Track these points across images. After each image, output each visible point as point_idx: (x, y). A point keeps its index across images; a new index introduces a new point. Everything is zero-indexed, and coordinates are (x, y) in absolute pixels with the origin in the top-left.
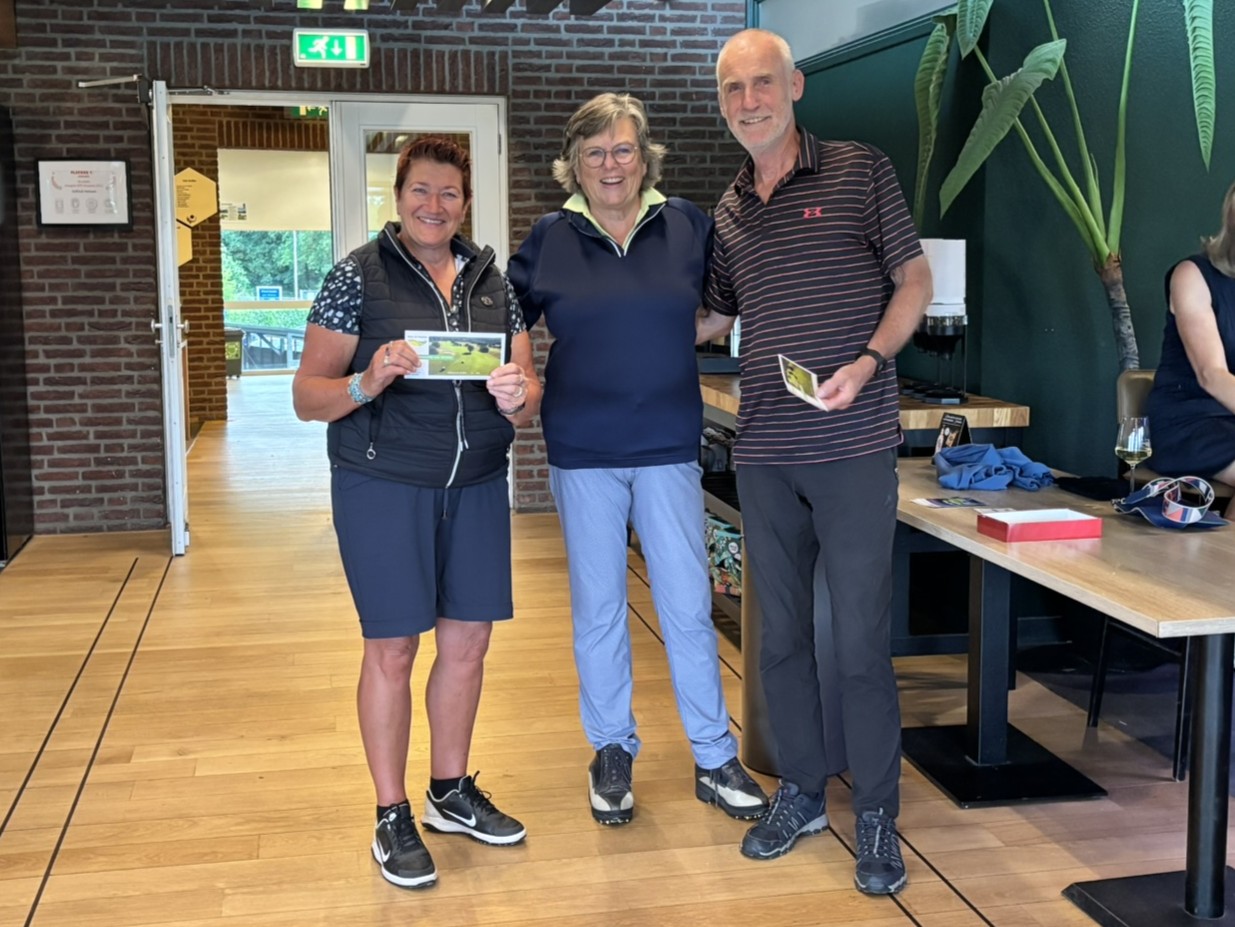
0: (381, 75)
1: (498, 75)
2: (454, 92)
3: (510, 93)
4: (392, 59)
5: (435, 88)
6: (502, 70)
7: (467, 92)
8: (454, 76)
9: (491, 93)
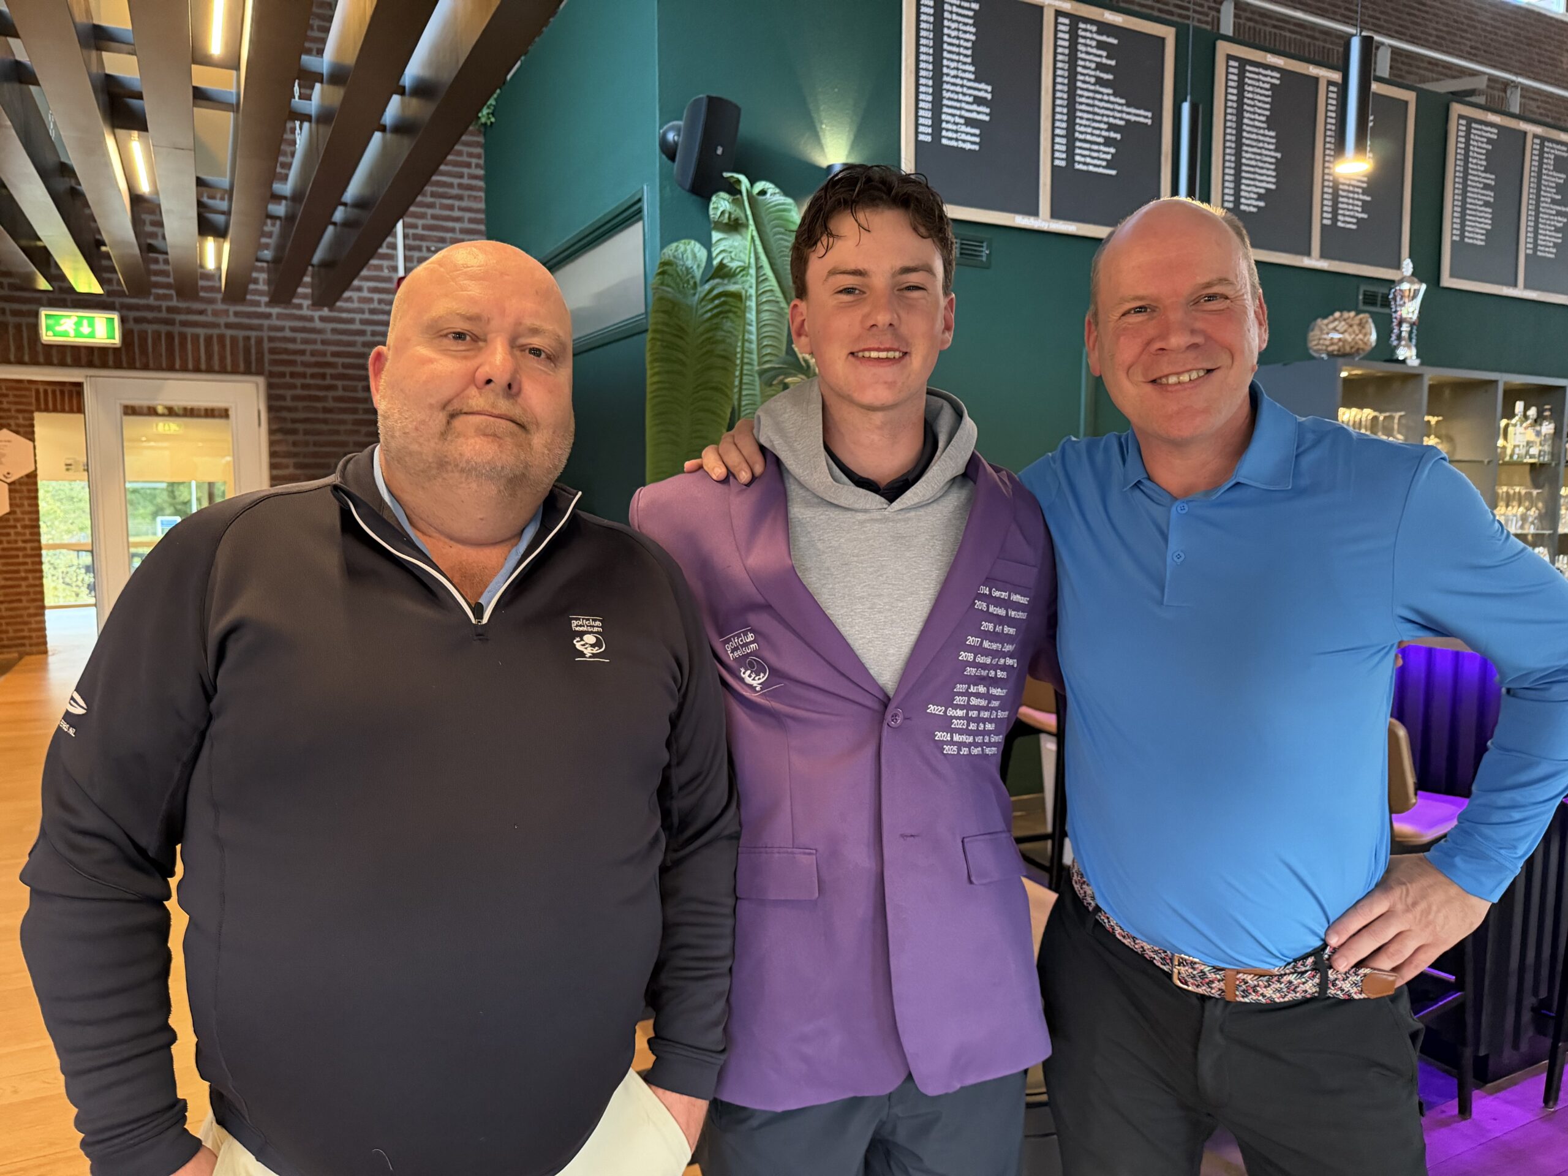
0: (134, 353)
1: (253, 357)
2: (210, 370)
3: (267, 373)
4: (146, 340)
5: (190, 366)
6: (257, 353)
7: (223, 371)
8: (209, 356)
9: (248, 372)
